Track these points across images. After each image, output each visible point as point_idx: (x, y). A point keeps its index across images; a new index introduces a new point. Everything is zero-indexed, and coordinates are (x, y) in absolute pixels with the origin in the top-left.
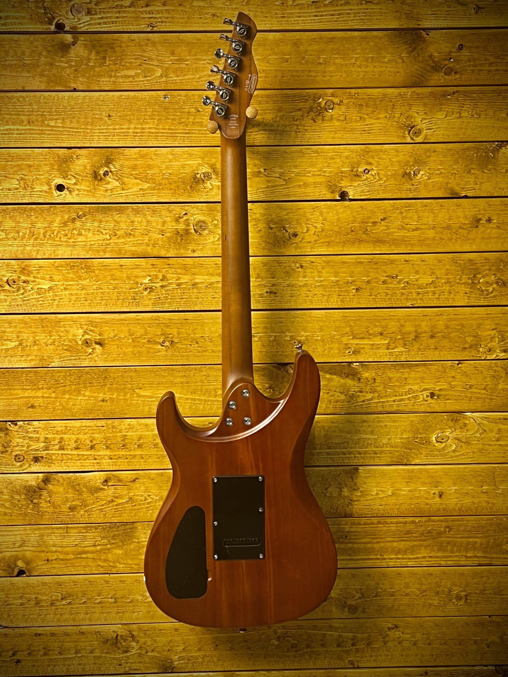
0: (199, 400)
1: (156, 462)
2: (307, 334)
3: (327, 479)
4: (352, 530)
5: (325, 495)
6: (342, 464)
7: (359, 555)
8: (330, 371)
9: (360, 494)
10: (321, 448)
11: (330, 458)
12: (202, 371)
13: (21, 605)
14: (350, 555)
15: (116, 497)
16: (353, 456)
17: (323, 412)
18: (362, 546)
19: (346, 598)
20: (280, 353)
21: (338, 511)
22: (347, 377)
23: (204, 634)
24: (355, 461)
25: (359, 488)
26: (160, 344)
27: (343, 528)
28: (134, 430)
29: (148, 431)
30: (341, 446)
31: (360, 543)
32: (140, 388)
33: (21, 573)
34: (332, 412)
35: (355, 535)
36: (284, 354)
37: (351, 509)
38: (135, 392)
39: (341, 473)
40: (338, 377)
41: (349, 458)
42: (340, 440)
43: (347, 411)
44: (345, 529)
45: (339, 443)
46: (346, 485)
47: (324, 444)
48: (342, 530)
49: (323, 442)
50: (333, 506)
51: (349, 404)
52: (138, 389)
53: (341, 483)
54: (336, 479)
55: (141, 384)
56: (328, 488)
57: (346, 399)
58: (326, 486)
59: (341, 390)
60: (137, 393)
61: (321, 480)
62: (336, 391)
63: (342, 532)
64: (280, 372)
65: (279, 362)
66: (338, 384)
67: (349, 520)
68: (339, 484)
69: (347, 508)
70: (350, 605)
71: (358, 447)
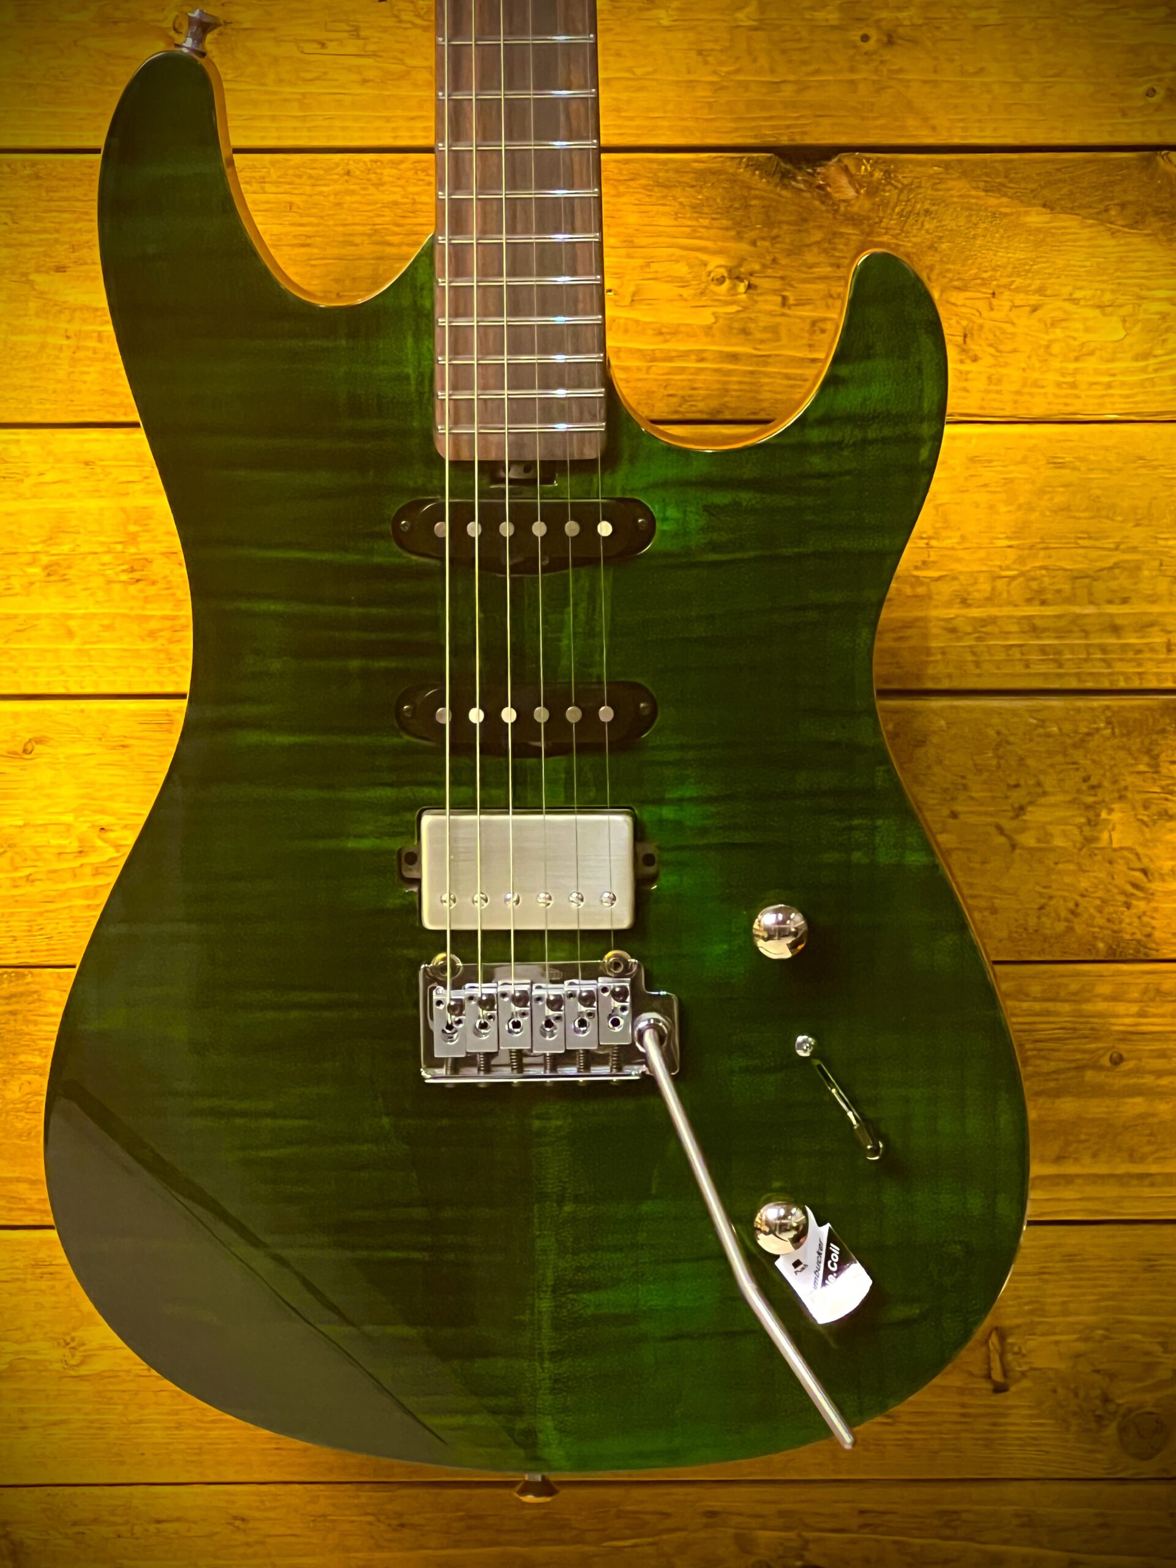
1: (137, 654)
3: (1021, 760)
4: (1149, 1025)
5: (1014, 847)
6: (1106, 685)
8: (1046, 194)
11: (1043, 650)
14: (1132, 1156)
16: (1159, 639)
17: (1008, 411)
19: (1112, 1376)
20: (788, 91)
21: (1079, 929)
22: (1136, 223)
23: (380, 1547)
24: (1167, 669)
27: (1100, 1015)
29: (96, 493)
30: (1099, 587)
32: (60, 269)
34: (1057, 409)
35: (1162, 1055)
36: (809, 95)
37: (1145, 919)
38: (31, 283)
39: (1098, 730)
40: (1091, 226)
41: (1139, 652)
42: (1094, 554)
43: (1136, 403)
44: (1113, 1020)
45: (1090, 573)
46: (1119, 791)
47: (1013, 578)
48: (1097, 1026)
49: (1008, 568)
50: (1053, 902)
51: (1144, 370)
52: (47, 272)
53: (1093, 781)
54: (1068, 759)
55: (65, 243)
56: (1030, 809)
57: (1128, 340)
58: (1018, 797)
59: (1103, 291)
60: (42, 293)
61: (994, 762)
62: (1079, 299)
63: (1095, 1034)
64: (784, 193)
65: (784, 141)
66: (1088, 264)
67: (1131, 973)
68: (1084, 787)
69: (1122, 913)
70: (1130, 1410)
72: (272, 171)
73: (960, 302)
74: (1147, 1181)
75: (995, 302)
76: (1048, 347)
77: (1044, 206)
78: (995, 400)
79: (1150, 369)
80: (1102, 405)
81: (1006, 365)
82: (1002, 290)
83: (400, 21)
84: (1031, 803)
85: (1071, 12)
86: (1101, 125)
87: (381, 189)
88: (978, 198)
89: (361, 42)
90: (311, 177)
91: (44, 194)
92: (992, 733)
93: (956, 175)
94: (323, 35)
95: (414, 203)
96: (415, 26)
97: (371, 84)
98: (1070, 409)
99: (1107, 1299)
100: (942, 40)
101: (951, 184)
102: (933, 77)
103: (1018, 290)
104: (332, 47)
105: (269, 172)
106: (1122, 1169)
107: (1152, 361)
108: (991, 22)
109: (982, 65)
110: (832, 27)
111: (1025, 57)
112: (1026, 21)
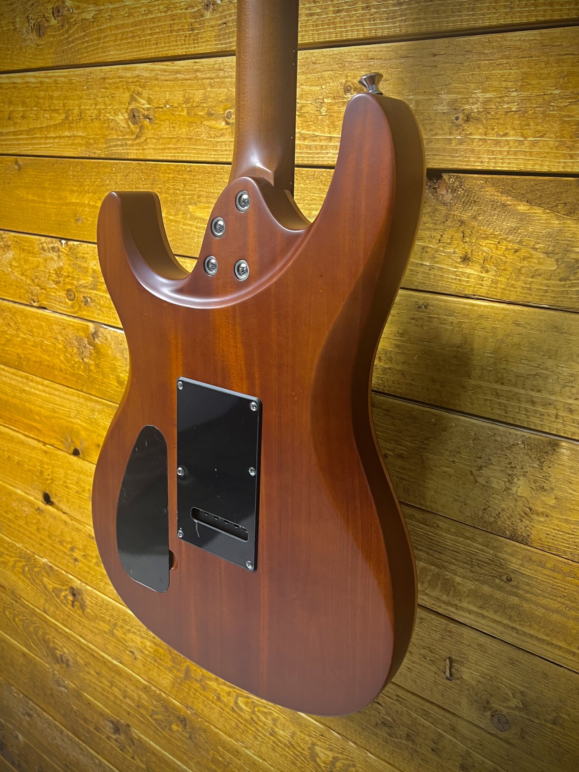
2: (488, 95)
4: (523, 570)
5: (476, 482)
6: (525, 424)
7: (530, 626)
8: (529, 196)
9: (552, 502)
10: (480, 378)
11: (500, 404)
13: (77, 492)
14: (510, 618)
16: (553, 412)
17: (499, 297)
18: (540, 612)
21: (500, 523)
22: (570, 213)
24: (555, 425)
25: (552, 489)
26: (224, 119)
27: (506, 560)
30: (528, 382)
31: (537, 604)
33: (76, 453)
34: (520, 300)
35: (528, 584)
36: (431, 146)
37: (527, 529)
38: (188, 209)
39: (518, 444)
40: (548, 213)
41: (543, 415)
42: (527, 367)
43: (558, 301)
44: (510, 564)
45: (525, 376)
46: (524, 472)
47: (491, 371)
48: (503, 564)
49: (489, 366)
51: (564, 286)
52: (192, 205)
53: (513, 465)
54: (503, 453)
55: (197, 195)
56: (484, 468)
57: (558, 271)
58: (480, 462)
59: (549, 245)
60: (191, 212)
61: (472, 445)
62: (537, 249)
63: (501, 566)
66: (544, 232)
67: (520, 548)
68: (509, 466)
69: (518, 523)
70: (497, 711)
71: (569, 394)
73: (484, 245)
74: (515, 631)
75: (499, 246)
76: (520, 269)
77: (527, 202)
78: (493, 291)
79: (567, 286)
80: (542, 300)
81: (500, 276)
82: (503, 241)
84: (486, 466)
85: (552, 104)
86: (559, 162)
88: (498, 196)
92: (473, 433)
93: (490, 185)
98: (526, 300)
99: (493, 667)
100: (490, 119)
101: (487, 189)
102: (484, 137)
103: (510, 241)
106: (506, 621)
107: (568, 282)
108: (514, 109)
109: (507, 131)
110: (444, 113)
111: (527, 127)
112: (530, 109)
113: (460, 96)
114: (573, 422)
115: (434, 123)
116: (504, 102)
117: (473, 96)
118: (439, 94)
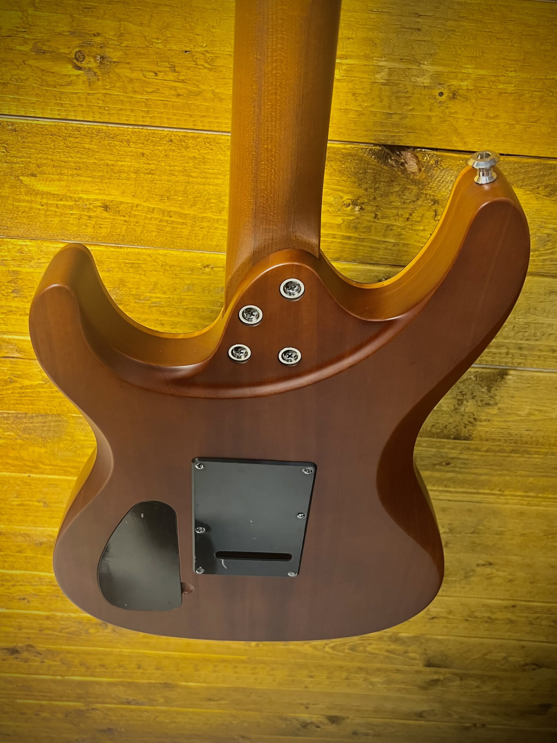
0: (181, 215)
2: (482, 72)
4: (462, 456)
9: (495, 411)
12: (187, 148)
15: (18, 376)
18: (471, 477)
20: (396, 118)
22: (550, 195)
24: (505, 360)
25: (496, 403)
26: (70, 61)
27: (446, 453)
28: (32, 263)
32: (34, 175)
35: (464, 463)
36: (406, 121)
37: (470, 431)
38: (21, 181)
39: (471, 378)
40: (528, 194)
41: (495, 353)
44: (449, 454)
46: (473, 396)
48: (444, 455)
50: (438, 424)
52: (27, 176)
53: (464, 393)
55: (34, 164)
60: (27, 185)
63: (442, 457)
64: (385, 167)
65: (389, 143)
67: (461, 443)
68: (460, 394)
69: (463, 429)
71: (521, 337)
72: (133, 137)
83: (197, 65)
85: (552, 90)
86: (549, 148)
87: (188, 150)
89: (176, 74)
90: (152, 142)
91: (20, 139)
94: (156, 69)
95: (204, 158)
96: (205, 68)
97: (182, 97)
100: (481, 98)
102: (471, 117)
104: (161, 75)
105: (131, 137)
108: (509, 91)
109: (498, 113)
110: (425, 87)
111: (521, 111)
112: (527, 92)
113: (447, 70)
114: (521, 356)
115: (411, 97)
116: (499, 82)
117: (463, 71)
118: (420, 64)
